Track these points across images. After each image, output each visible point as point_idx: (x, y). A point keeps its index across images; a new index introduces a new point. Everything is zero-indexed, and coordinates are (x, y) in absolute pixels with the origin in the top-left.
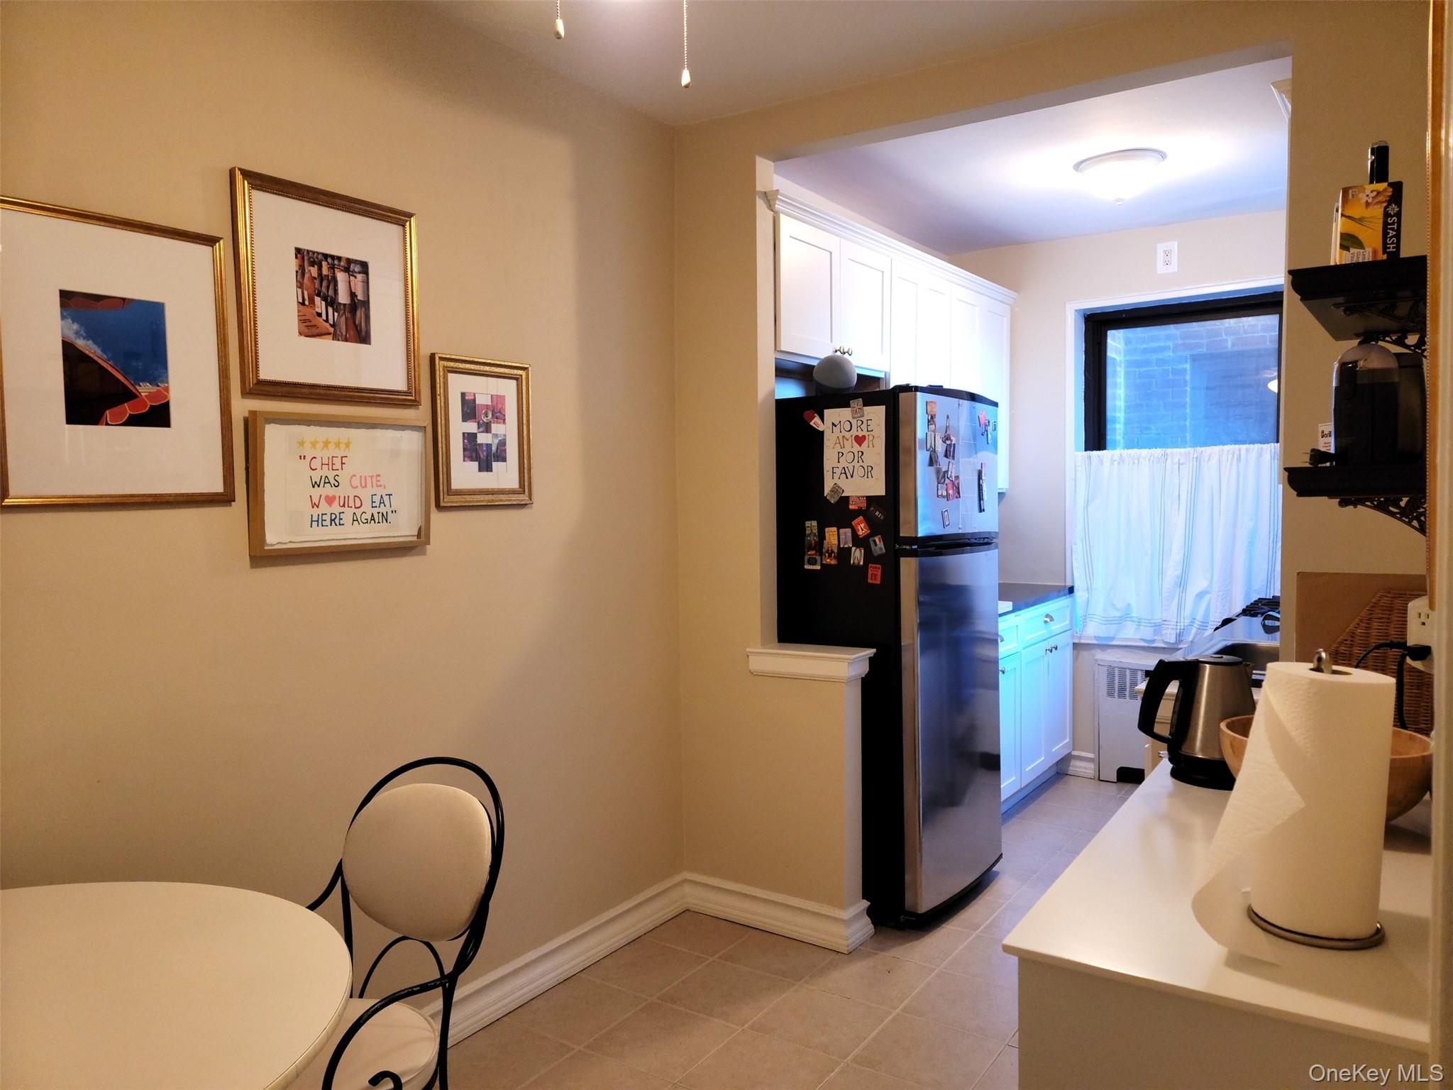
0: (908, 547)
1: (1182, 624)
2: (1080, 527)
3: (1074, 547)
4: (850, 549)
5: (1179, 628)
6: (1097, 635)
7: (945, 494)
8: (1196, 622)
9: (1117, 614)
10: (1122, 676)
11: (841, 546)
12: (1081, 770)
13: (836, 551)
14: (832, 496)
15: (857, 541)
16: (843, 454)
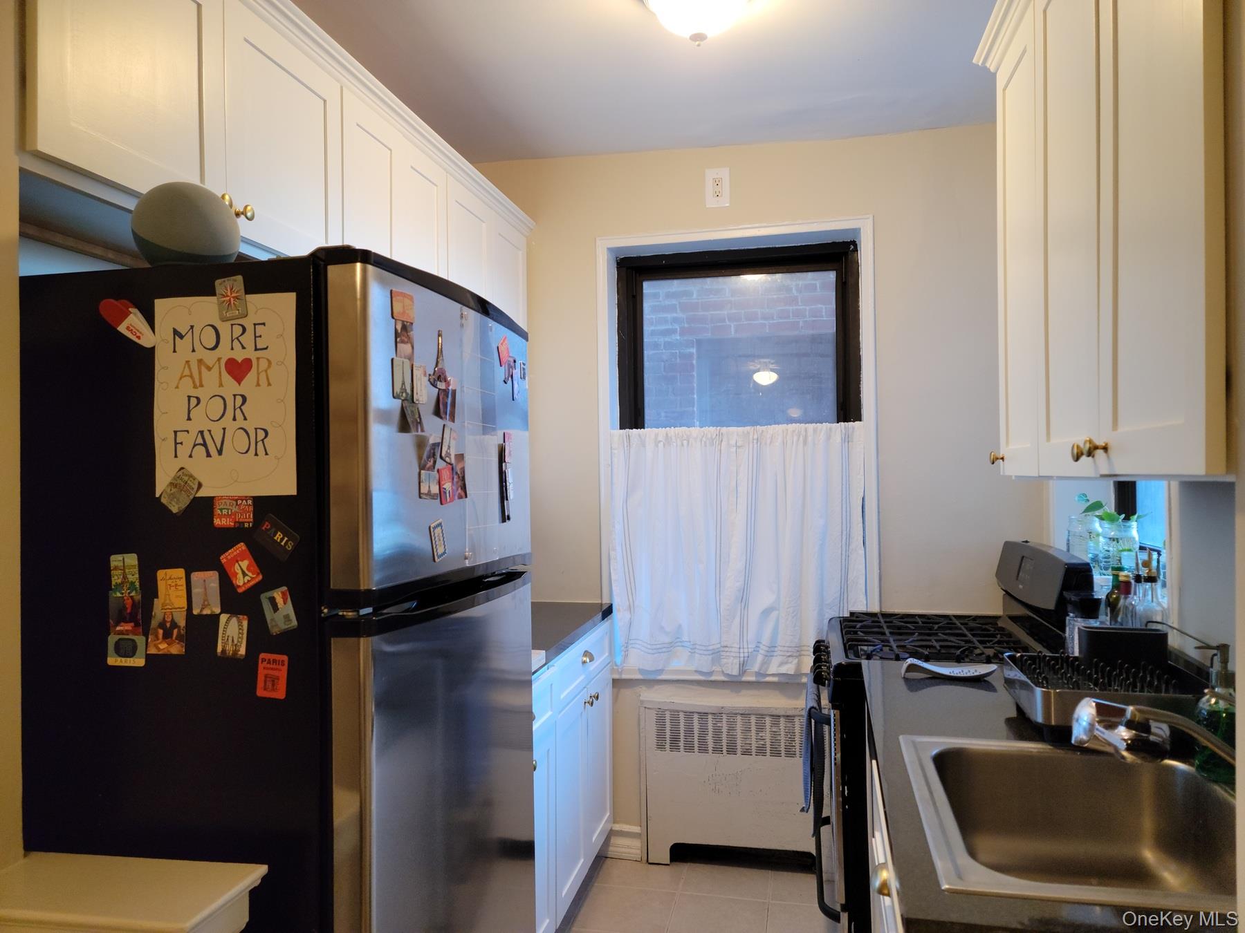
0: (350, 614)
1: (746, 650)
2: (619, 527)
3: (612, 553)
4: (215, 619)
5: (742, 655)
6: (641, 667)
7: (435, 489)
8: (761, 646)
9: (667, 640)
10: (675, 721)
11: (196, 612)
12: (623, 850)
13: (182, 623)
14: (172, 497)
15: (233, 600)
16: (198, 399)
